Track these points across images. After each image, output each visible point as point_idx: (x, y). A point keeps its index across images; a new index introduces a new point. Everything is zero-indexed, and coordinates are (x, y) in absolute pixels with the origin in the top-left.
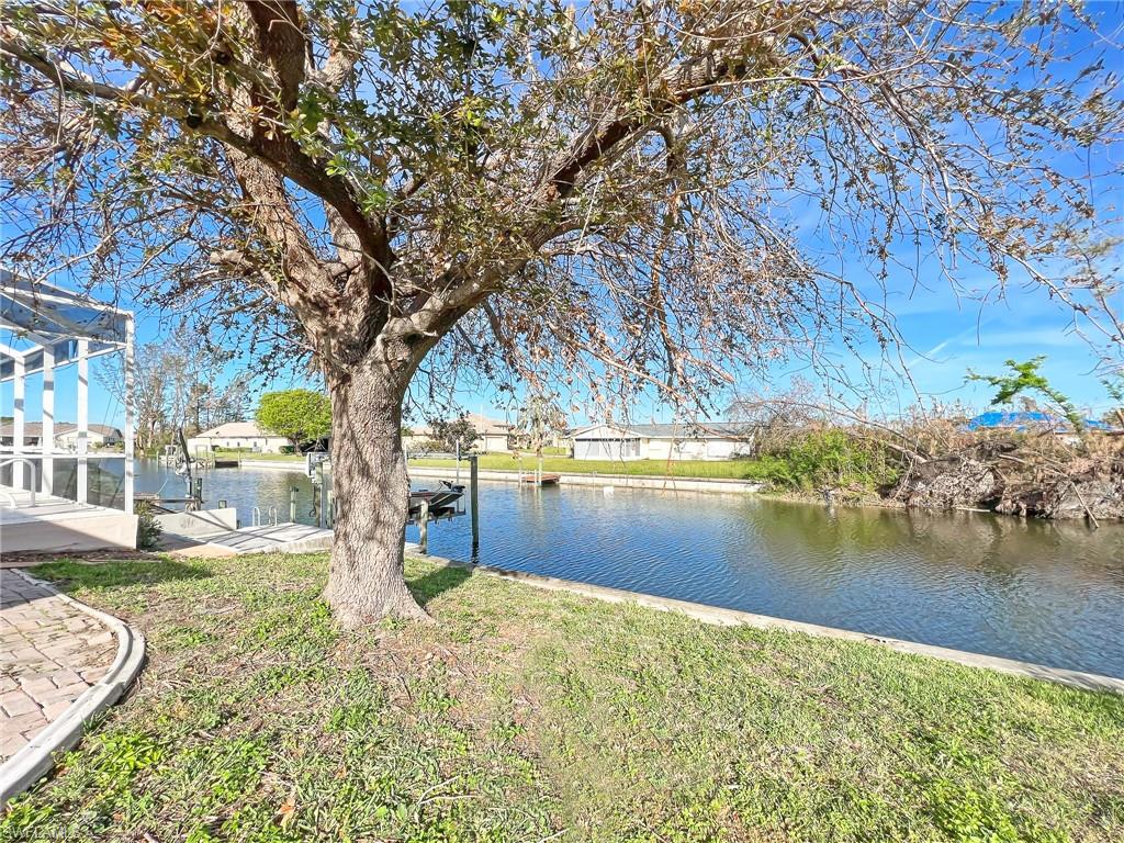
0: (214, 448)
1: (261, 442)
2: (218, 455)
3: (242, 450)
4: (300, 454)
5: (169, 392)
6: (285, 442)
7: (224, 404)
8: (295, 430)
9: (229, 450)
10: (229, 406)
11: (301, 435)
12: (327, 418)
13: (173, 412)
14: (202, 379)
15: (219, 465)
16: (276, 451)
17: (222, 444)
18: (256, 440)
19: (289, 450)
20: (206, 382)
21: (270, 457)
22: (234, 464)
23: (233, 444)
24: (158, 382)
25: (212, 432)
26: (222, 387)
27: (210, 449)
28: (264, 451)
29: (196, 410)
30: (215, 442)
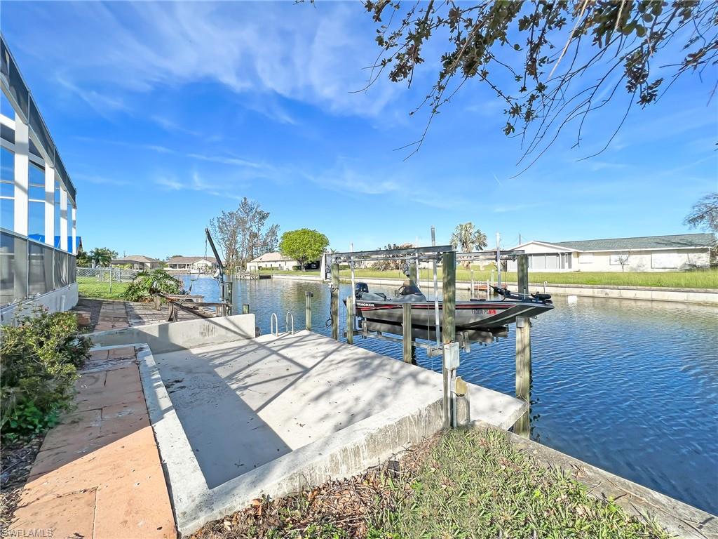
0: (259, 268)
1: (283, 264)
2: (261, 272)
3: (273, 269)
4: (304, 270)
5: (239, 238)
6: (295, 263)
7: (265, 244)
8: (301, 255)
9: (267, 269)
10: (268, 245)
11: (305, 258)
12: (319, 247)
13: (241, 249)
14: (254, 229)
15: (262, 277)
16: (291, 269)
17: (263, 265)
18: (280, 263)
19: (298, 268)
20: (256, 231)
21: (288, 273)
22: (269, 277)
23: (269, 266)
24: (234, 233)
25: (258, 259)
26: (264, 234)
27: (257, 268)
28: (285, 269)
29: (251, 248)
30: (261, 264)
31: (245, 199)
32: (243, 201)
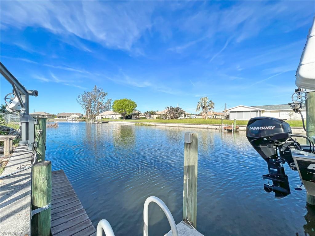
1: (114, 116)
2: (103, 120)
3: (109, 119)
4: (125, 119)
5: (93, 104)
6: (120, 116)
7: (105, 107)
8: (123, 112)
9: (106, 119)
10: (106, 108)
11: (125, 113)
12: (132, 107)
13: (94, 109)
14: (100, 100)
15: (103, 123)
16: (118, 118)
17: (104, 117)
18: (112, 116)
19: (121, 118)
22: (107, 122)
23: (107, 117)
24: (90, 102)
25: (101, 114)
26: (105, 103)
27: (101, 118)
28: (115, 119)
29: (99, 109)
31: (96, 86)
32: (95, 87)
